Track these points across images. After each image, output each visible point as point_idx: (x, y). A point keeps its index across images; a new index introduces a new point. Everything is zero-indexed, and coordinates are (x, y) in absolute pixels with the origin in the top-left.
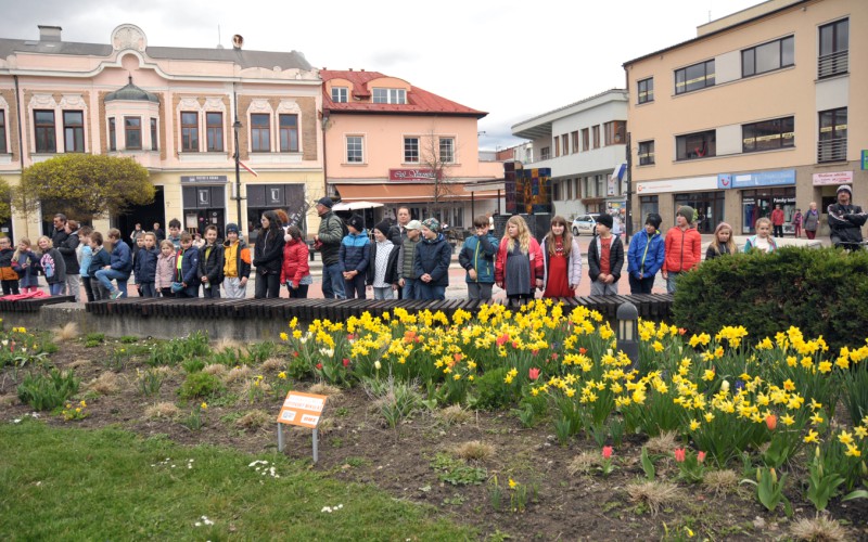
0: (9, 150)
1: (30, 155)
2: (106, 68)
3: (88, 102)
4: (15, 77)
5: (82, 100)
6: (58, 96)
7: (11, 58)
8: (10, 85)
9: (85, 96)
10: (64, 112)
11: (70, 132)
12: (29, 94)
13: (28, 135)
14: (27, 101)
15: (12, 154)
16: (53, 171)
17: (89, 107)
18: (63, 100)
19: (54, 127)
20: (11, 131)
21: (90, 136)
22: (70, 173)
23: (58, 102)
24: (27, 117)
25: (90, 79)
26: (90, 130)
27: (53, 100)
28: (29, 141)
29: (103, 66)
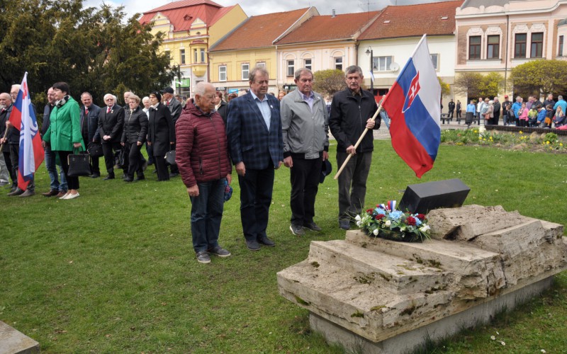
0: (500, 57)
1: (511, 59)
2: (561, 5)
3: (547, 27)
4: (508, 16)
5: (544, 26)
6: (529, 25)
7: (506, 6)
8: (504, 21)
9: (546, 23)
10: (532, 34)
11: (534, 45)
12: (514, 25)
13: (511, 49)
14: (512, 29)
15: (501, 60)
16: (529, 70)
17: (547, 30)
18: (532, 27)
19: (526, 43)
20: (502, 46)
21: (546, 47)
22: (539, 71)
23: (529, 28)
24: (512, 38)
25: (550, 13)
26: (546, 44)
27: (527, 27)
28: (511, 52)
29: (559, 4)
